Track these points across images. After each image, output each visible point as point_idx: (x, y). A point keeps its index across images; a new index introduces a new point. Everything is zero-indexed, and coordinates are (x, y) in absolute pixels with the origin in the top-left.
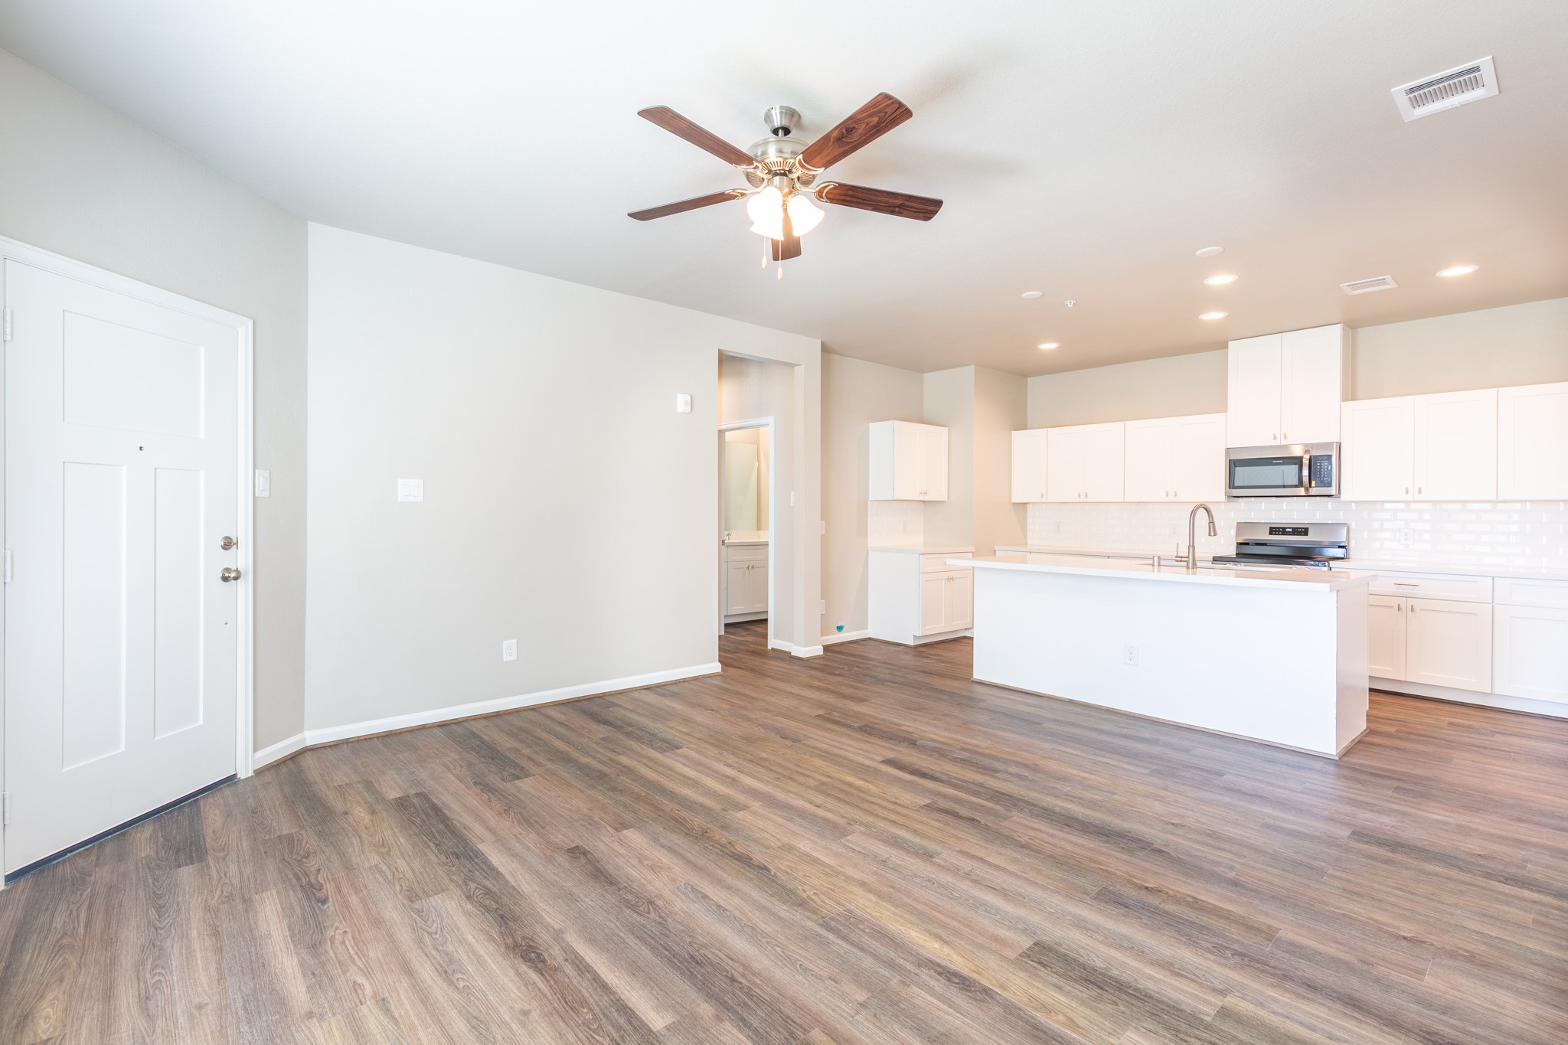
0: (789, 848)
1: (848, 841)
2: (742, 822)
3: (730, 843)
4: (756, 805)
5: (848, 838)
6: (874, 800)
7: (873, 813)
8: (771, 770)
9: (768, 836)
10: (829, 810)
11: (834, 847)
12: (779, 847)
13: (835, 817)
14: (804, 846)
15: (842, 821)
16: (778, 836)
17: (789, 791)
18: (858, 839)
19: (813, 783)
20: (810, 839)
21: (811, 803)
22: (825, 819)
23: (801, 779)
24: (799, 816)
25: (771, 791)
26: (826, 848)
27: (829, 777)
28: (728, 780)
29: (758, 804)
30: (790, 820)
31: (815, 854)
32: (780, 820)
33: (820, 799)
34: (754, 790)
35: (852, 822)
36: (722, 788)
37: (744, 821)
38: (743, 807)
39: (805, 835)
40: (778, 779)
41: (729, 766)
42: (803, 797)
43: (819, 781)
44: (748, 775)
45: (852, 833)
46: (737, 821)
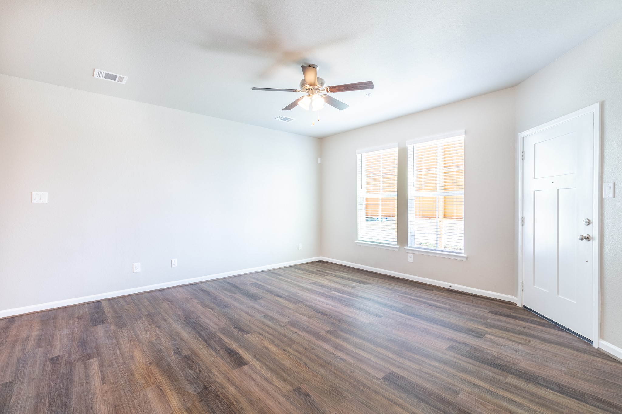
0: (309, 317)
1: (289, 320)
2: (327, 325)
3: (330, 319)
4: (323, 333)
5: (288, 321)
6: (270, 336)
7: (274, 330)
8: (317, 356)
9: (317, 321)
10: (292, 331)
11: (294, 318)
12: (313, 317)
13: (290, 328)
14: (304, 318)
15: (288, 327)
16: (313, 321)
17: (307, 341)
18: (285, 320)
19: (295, 346)
20: (302, 320)
21: (298, 334)
22: (295, 327)
23: (300, 349)
24: (304, 328)
25: (316, 341)
26: (297, 318)
27: (285, 350)
28: (339, 348)
29: (322, 334)
30: (308, 327)
31: (301, 316)
32: (312, 327)
33: (294, 337)
34: (325, 342)
35: (285, 326)
36: (341, 343)
37: (326, 326)
38: (328, 332)
39: (303, 321)
40: (313, 349)
41: (342, 359)
42: (302, 337)
43: (292, 347)
44: (330, 352)
45: (286, 323)
46: (329, 326)
